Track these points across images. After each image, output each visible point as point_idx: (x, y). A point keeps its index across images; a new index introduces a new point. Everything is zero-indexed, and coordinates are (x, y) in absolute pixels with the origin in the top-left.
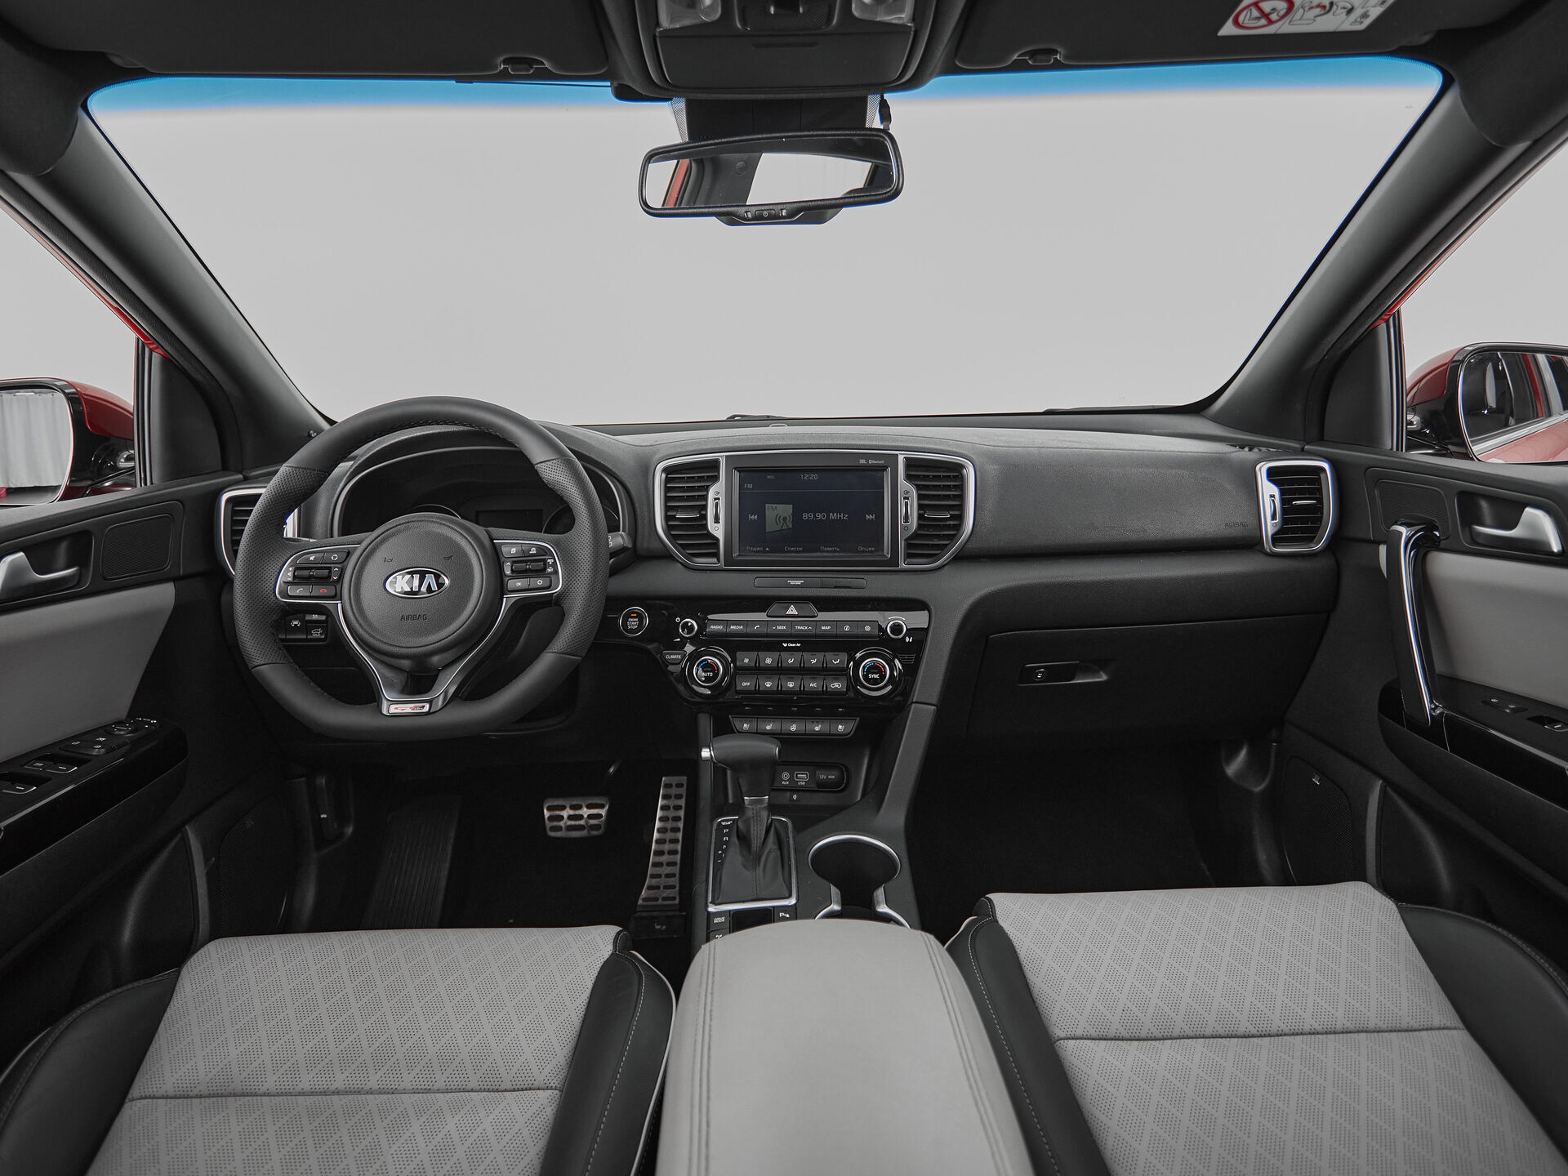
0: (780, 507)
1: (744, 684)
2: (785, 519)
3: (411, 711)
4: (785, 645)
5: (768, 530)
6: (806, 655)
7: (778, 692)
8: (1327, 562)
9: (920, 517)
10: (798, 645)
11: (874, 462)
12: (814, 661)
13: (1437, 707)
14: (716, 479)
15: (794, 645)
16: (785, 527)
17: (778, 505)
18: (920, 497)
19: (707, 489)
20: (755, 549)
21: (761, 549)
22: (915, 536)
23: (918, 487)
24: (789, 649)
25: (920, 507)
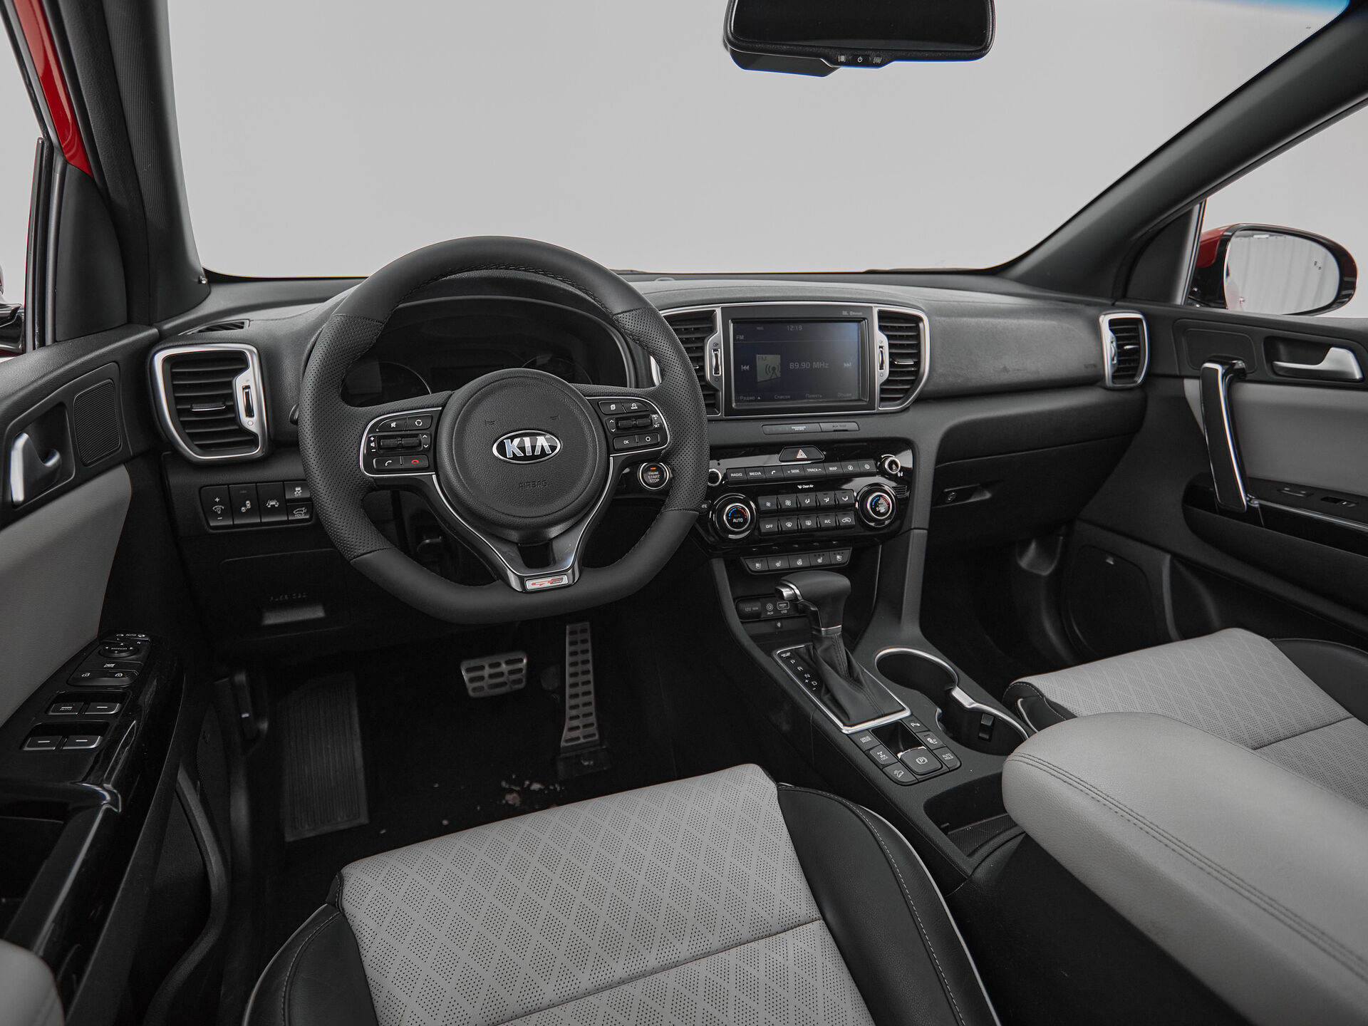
0: (769, 357)
1: (768, 526)
2: (774, 369)
3: (549, 585)
4: (800, 487)
5: (759, 379)
6: (820, 495)
7: (798, 531)
8: (1137, 395)
9: (892, 364)
10: (812, 486)
11: (854, 313)
12: (827, 500)
13: (1251, 499)
14: (712, 330)
15: (807, 487)
16: (774, 376)
17: (767, 356)
18: (891, 346)
19: (702, 340)
20: (748, 399)
21: (753, 398)
22: (887, 382)
23: (889, 337)
24: (803, 490)
25: (891, 355)
